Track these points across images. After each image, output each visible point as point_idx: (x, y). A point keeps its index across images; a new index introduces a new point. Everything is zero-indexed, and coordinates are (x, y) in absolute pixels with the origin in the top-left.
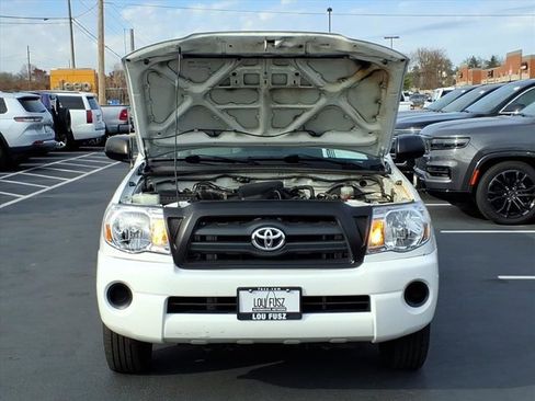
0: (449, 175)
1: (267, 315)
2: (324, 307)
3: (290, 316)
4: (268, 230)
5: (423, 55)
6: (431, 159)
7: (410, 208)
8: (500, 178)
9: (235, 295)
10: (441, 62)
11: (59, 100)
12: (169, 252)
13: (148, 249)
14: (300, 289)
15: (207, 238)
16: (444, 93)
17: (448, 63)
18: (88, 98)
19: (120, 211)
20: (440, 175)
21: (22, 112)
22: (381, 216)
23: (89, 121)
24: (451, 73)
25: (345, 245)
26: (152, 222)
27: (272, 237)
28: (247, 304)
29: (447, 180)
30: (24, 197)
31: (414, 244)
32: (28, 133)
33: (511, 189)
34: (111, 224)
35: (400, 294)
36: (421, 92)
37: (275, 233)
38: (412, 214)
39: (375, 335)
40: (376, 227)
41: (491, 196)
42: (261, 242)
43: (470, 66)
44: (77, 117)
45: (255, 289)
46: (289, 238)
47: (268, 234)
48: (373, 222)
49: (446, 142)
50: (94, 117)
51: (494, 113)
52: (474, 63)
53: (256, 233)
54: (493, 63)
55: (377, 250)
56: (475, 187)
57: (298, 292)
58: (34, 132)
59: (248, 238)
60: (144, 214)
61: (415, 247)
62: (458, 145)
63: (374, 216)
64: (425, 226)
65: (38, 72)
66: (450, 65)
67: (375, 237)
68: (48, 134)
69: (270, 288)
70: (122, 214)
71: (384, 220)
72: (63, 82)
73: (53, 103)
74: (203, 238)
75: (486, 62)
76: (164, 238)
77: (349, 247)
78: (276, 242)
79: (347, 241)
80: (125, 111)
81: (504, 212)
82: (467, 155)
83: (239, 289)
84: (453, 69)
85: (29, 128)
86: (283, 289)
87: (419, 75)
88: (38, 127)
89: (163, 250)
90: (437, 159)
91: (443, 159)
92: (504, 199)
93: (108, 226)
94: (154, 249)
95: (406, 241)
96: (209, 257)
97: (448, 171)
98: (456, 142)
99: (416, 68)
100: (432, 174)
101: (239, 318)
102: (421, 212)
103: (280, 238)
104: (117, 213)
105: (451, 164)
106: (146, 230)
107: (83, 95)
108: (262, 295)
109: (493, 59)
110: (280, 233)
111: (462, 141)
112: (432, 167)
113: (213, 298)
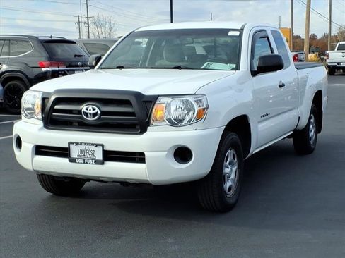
1: (85, 160)
3: (97, 162)
4: (90, 107)
9: (67, 146)
13: (34, 116)
14: (102, 145)
27: (92, 112)
37: (94, 109)
39: (148, 179)
42: (86, 114)
45: (77, 143)
47: (90, 110)
48: (156, 105)
53: (84, 109)
57: (101, 147)
59: (80, 112)
61: (187, 124)
69: (85, 144)
71: (165, 105)
78: (95, 115)
83: (69, 143)
86: (93, 144)
101: (69, 161)
103: (97, 113)
108: (82, 147)
110: (97, 110)
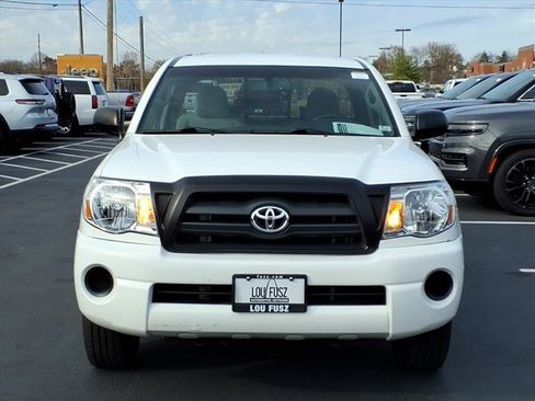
0: (466, 163)
1: (267, 306)
2: (332, 298)
3: (294, 309)
4: (270, 209)
5: (434, 49)
6: (447, 146)
7: (433, 187)
8: (519, 166)
9: (231, 283)
10: (452, 56)
11: (64, 84)
12: (155, 233)
13: (132, 228)
14: (305, 277)
15: (201, 218)
16: (456, 84)
17: (459, 58)
18: (94, 83)
19: (102, 185)
20: (456, 163)
21: (24, 94)
22: (400, 195)
23: (95, 106)
24: (461, 68)
25: (358, 228)
26: (137, 197)
27: (274, 217)
28: (244, 293)
29: (463, 168)
30: (21, 180)
31: (437, 228)
32: (30, 116)
33: (530, 178)
34: (91, 200)
35: (420, 285)
36: (432, 86)
37: (277, 213)
38: (435, 193)
39: (391, 332)
40: (393, 209)
41: (509, 186)
43: (481, 61)
44: (82, 102)
45: (254, 276)
46: (293, 219)
47: (270, 214)
48: (391, 202)
49: (463, 127)
50: (100, 103)
51: (513, 99)
52: (485, 58)
53: (256, 212)
54: (504, 58)
55: (394, 235)
56: (493, 175)
58: (36, 115)
59: (247, 218)
60: (129, 189)
61: (438, 233)
62: (476, 131)
63: (392, 196)
64: (450, 207)
65: (48, 60)
66: (461, 60)
67: (392, 220)
68: (50, 118)
69: (270, 276)
70: (103, 188)
71: (404, 201)
72: (70, 68)
73: (58, 88)
74: (196, 217)
75: (498, 57)
76: (151, 216)
77: (362, 231)
79: (360, 224)
80: (131, 97)
81: (522, 203)
82: (485, 142)
83: (235, 277)
84: (464, 64)
85: (31, 111)
86: (285, 277)
87: (429, 69)
88: (40, 110)
89: (149, 230)
90: (453, 145)
91: (460, 146)
92: (523, 188)
93: (88, 202)
94: (139, 229)
95: (428, 225)
96: (202, 239)
97: (464, 159)
98: (473, 127)
99: (426, 62)
100: (447, 162)
101: (234, 310)
102: (446, 192)
104: (98, 188)
105: (467, 151)
106: (131, 207)
107: (89, 80)
108: (262, 283)
109: (504, 54)
110: (284, 213)
111: (480, 127)
112: (448, 154)
113: (205, 287)
